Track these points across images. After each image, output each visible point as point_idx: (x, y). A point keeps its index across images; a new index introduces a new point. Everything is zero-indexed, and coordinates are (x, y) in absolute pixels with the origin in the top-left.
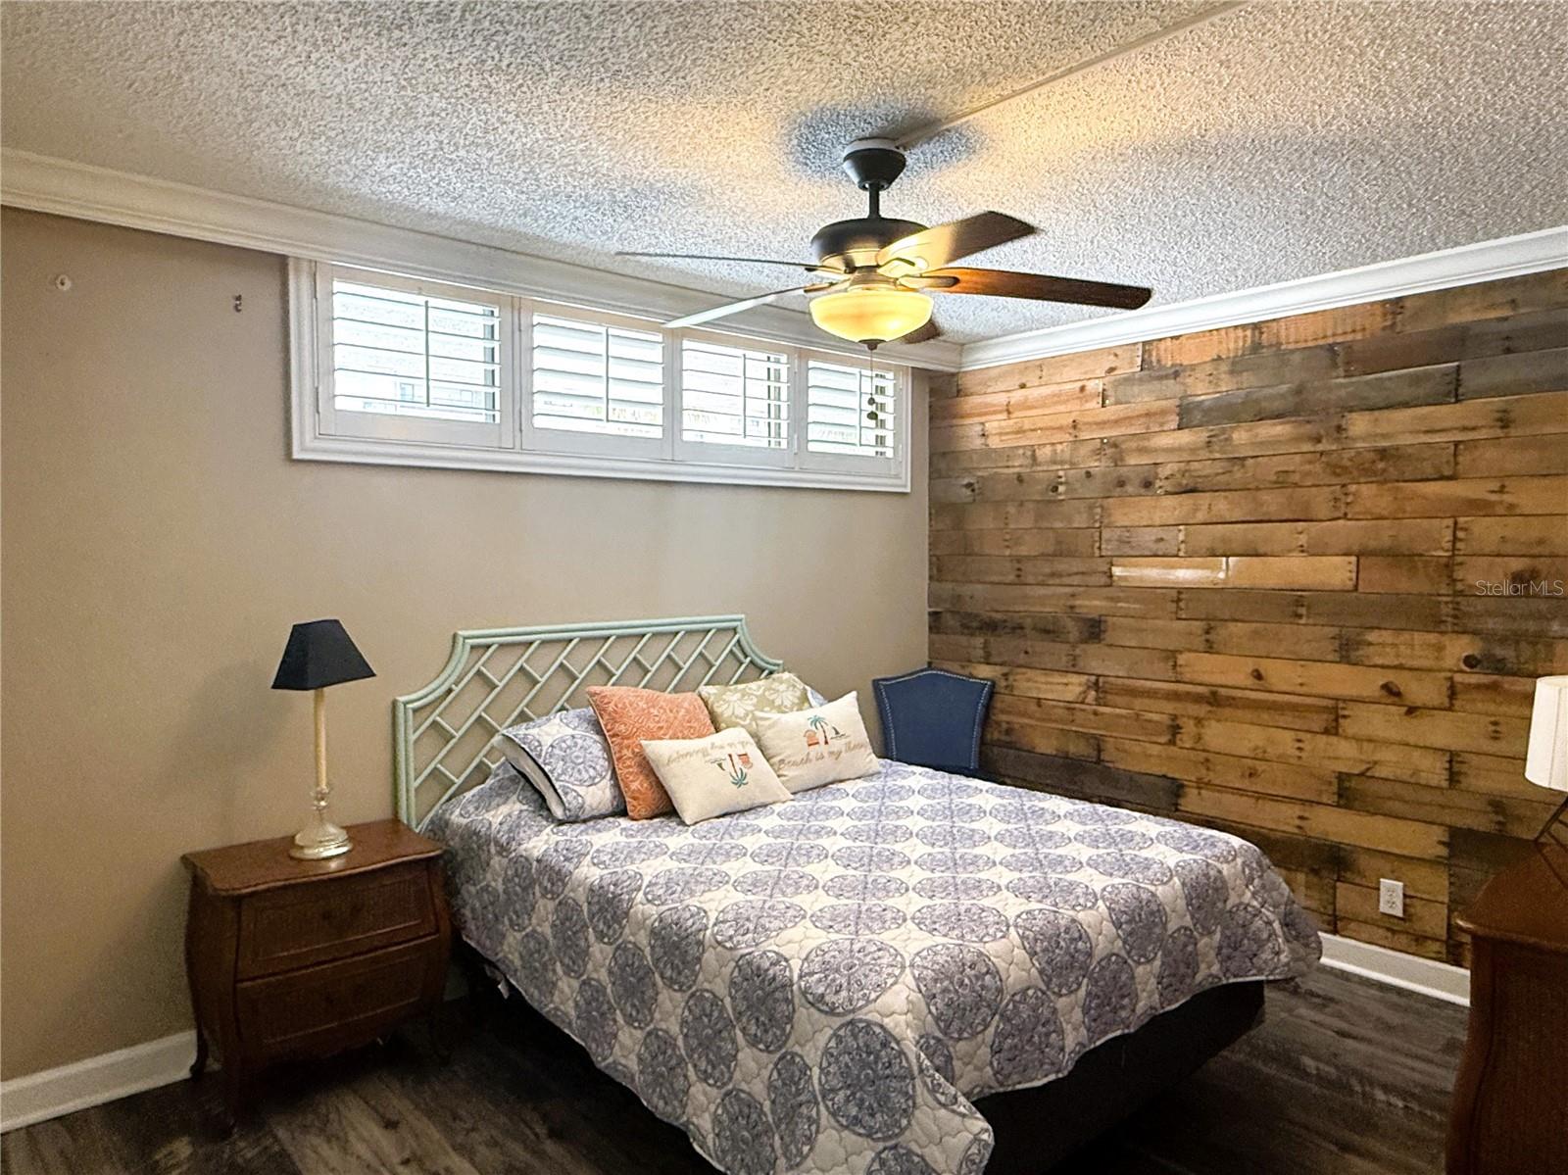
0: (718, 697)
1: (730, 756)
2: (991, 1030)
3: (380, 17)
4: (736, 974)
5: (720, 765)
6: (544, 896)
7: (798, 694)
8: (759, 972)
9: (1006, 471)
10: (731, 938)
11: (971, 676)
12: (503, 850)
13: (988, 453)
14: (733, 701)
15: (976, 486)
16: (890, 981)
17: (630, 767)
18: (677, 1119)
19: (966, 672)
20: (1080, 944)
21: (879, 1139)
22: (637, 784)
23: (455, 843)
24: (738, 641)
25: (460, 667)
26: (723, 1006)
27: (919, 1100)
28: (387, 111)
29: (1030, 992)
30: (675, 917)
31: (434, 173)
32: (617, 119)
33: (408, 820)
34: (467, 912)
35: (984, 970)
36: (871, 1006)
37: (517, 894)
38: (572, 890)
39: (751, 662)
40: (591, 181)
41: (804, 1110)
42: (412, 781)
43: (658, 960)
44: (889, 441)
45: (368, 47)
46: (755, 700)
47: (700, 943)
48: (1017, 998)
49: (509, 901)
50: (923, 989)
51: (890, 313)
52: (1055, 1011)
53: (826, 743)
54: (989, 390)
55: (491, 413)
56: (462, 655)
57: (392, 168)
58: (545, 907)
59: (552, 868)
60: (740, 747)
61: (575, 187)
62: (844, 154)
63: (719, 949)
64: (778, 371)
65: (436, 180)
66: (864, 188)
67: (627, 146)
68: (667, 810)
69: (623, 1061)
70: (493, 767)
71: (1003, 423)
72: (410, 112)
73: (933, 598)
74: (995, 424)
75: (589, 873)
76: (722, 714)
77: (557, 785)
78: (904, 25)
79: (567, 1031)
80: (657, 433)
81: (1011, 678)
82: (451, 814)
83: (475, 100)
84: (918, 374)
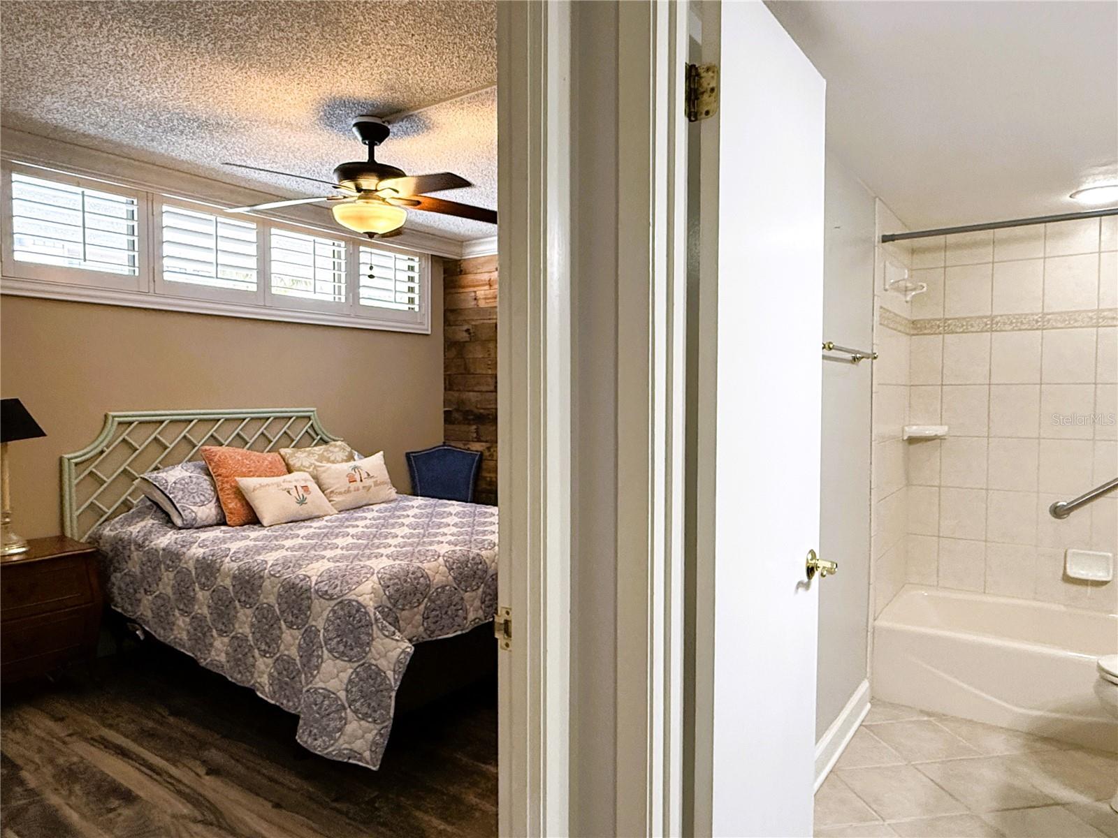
0: (293, 455)
1: (296, 487)
2: (422, 607)
3: (45, 21)
4: (281, 589)
5: (289, 492)
6: (167, 570)
7: (347, 454)
8: (294, 586)
9: (489, 321)
10: (279, 571)
11: (468, 449)
12: (140, 546)
13: (479, 310)
14: (300, 458)
15: (471, 331)
16: (364, 580)
17: (228, 494)
18: (249, 682)
19: (466, 447)
20: (480, 566)
21: (355, 662)
22: (233, 504)
23: (106, 548)
24: (312, 425)
25: (111, 435)
26: (274, 610)
27: (375, 636)
28: (51, 72)
29: (448, 588)
30: (247, 566)
31: (86, 110)
32: (208, 91)
33: (72, 535)
34: (115, 590)
35: (420, 575)
36: (352, 592)
37: (149, 573)
38: (186, 563)
39: (321, 439)
40: (195, 124)
41: (315, 653)
42: (74, 512)
43: (237, 593)
44: (417, 301)
45: (38, 36)
46: (317, 457)
47: (261, 577)
48: (439, 590)
49: (144, 578)
50: (382, 583)
51: (379, 217)
52: (462, 599)
53: (361, 481)
54: (479, 271)
55: (133, 268)
56: (112, 428)
57: (56, 104)
58: (168, 577)
59: (172, 552)
60: (303, 482)
61: (185, 127)
62: (354, 122)
63: (272, 578)
64: (339, 252)
65: (88, 114)
66: (365, 143)
67: (216, 107)
68: (253, 520)
69: (217, 658)
70: (135, 502)
71: (487, 292)
72: (67, 73)
73: (446, 402)
74: (483, 292)
75: (197, 551)
76: (294, 465)
77: (178, 506)
78: (369, 60)
79: (182, 650)
80: (253, 288)
81: (492, 450)
82: (104, 529)
83: (112, 71)
84: (435, 259)
